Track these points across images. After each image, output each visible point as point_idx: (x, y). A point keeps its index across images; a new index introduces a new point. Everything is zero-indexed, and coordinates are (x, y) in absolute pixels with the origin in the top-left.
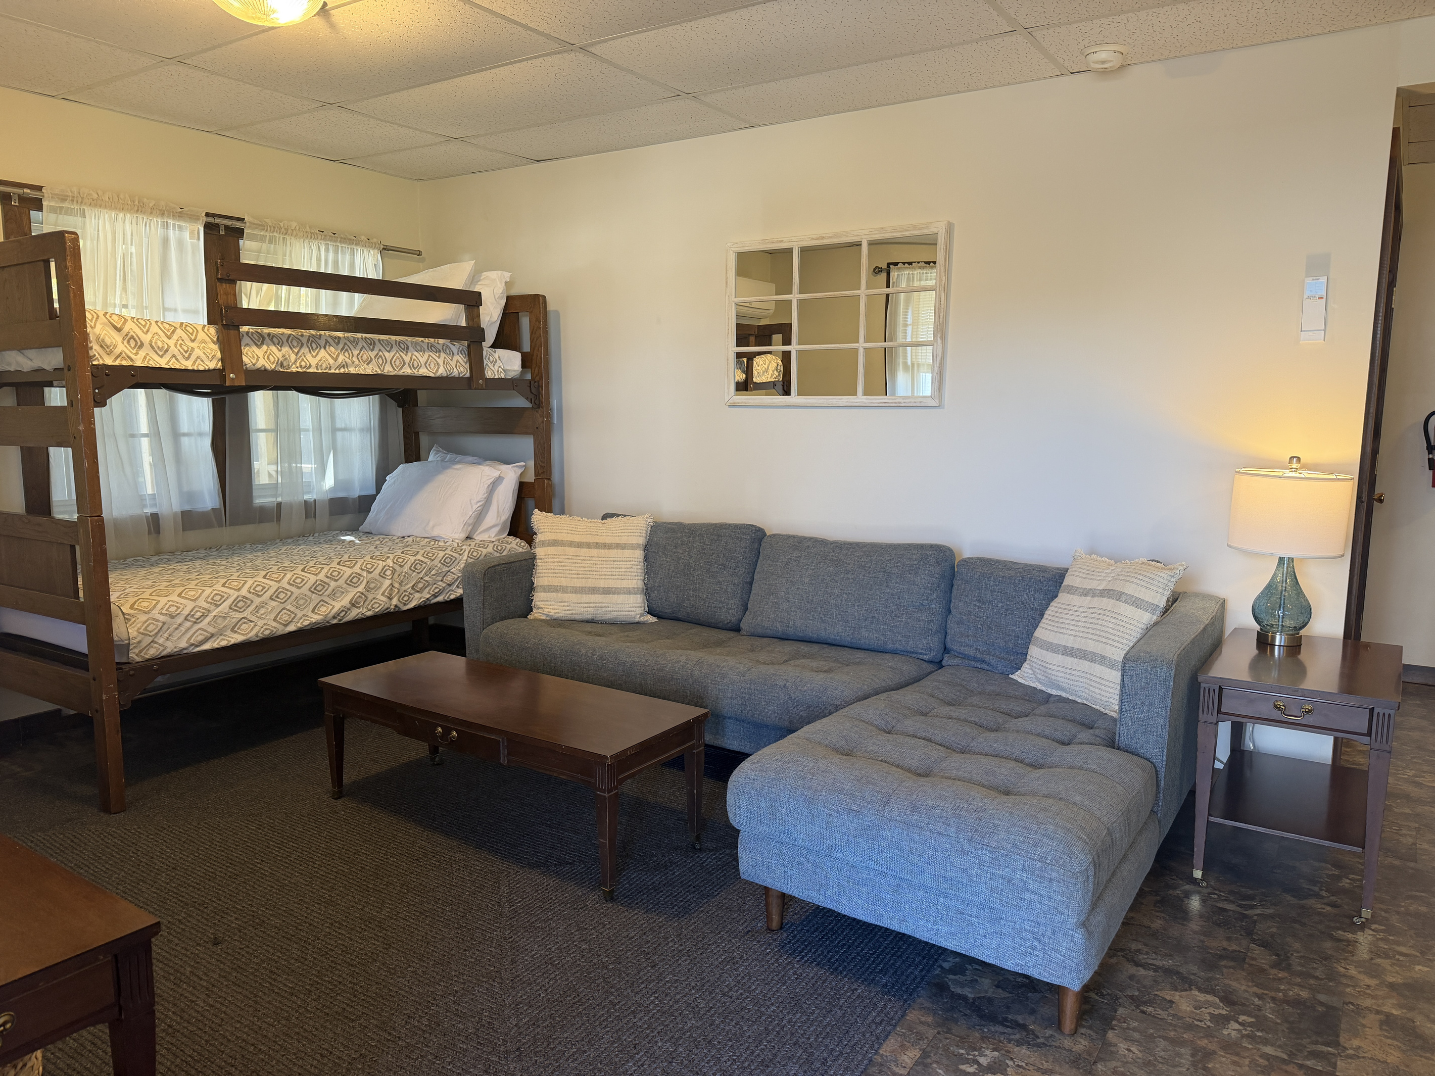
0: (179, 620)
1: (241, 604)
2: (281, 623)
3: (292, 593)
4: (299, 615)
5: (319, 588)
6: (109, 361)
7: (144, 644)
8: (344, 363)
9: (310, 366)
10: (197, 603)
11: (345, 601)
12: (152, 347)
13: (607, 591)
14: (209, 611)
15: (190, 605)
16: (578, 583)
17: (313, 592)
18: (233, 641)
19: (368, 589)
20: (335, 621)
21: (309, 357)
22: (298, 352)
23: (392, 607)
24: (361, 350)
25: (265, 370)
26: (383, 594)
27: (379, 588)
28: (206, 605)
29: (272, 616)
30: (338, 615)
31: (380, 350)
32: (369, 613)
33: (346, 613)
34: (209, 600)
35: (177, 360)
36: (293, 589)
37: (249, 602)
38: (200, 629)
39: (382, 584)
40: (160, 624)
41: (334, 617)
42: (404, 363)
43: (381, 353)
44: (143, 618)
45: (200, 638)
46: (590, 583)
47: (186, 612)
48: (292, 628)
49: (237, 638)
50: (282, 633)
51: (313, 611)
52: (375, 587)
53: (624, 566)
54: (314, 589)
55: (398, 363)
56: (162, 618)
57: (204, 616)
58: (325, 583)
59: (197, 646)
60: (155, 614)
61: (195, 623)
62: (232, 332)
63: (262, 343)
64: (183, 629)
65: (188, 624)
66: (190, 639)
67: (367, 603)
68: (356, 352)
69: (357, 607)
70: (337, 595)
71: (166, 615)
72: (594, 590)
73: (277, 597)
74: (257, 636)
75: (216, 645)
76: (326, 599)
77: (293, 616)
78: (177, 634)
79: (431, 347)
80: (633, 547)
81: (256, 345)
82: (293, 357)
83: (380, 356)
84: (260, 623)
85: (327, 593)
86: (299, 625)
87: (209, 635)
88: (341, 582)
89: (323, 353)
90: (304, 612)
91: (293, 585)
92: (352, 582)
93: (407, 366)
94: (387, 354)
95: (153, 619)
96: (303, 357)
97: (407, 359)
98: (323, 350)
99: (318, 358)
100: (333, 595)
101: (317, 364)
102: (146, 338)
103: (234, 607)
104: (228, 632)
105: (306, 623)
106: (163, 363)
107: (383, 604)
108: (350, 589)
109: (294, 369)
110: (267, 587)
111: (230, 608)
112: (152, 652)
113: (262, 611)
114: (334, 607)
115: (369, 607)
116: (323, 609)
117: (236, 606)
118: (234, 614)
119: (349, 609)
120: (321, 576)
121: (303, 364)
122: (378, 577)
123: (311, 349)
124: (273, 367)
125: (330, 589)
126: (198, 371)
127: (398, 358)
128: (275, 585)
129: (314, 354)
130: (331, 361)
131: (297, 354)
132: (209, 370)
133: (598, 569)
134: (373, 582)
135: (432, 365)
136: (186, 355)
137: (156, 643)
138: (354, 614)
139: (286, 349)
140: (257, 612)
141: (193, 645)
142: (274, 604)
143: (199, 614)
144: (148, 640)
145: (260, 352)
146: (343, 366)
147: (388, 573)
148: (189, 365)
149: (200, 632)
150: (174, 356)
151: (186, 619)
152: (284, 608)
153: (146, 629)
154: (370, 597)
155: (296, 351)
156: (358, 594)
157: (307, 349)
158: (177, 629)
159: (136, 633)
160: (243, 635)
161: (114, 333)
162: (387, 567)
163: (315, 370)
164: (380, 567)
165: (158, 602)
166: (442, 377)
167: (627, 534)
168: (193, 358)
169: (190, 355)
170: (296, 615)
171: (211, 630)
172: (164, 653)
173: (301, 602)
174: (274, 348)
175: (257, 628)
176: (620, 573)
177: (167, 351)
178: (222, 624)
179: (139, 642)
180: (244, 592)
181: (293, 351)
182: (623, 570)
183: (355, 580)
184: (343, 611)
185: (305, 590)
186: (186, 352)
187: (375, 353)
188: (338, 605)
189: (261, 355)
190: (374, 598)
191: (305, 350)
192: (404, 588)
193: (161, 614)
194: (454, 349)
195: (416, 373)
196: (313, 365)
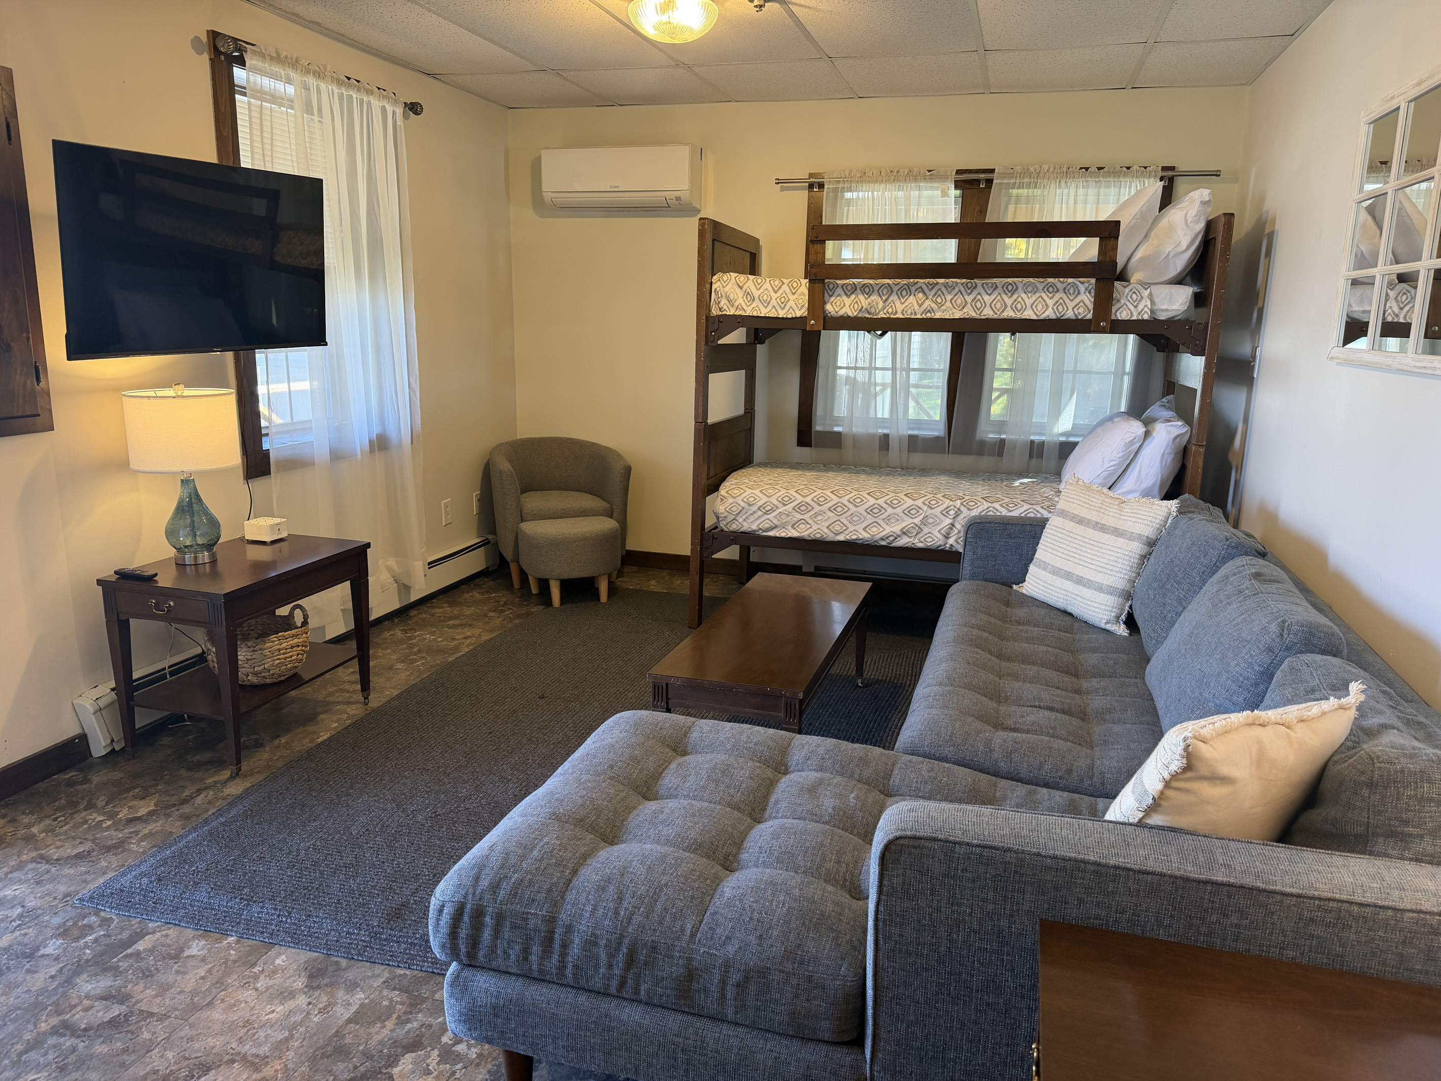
0: (754, 508)
1: (803, 508)
2: (832, 531)
3: (849, 509)
4: (850, 530)
5: (875, 511)
6: (732, 312)
7: (729, 519)
8: (929, 308)
10: (771, 499)
11: (897, 529)
12: (760, 301)
13: (1080, 581)
14: (777, 508)
15: (765, 499)
16: (1058, 563)
17: (869, 513)
18: (790, 535)
19: (924, 522)
20: (884, 543)
21: (898, 303)
22: (886, 300)
23: (948, 546)
24: (956, 295)
25: (849, 317)
26: (939, 531)
27: (938, 524)
28: (776, 502)
29: (827, 524)
30: (887, 538)
31: (979, 294)
32: (920, 545)
33: (896, 538)
34: (780, 499)
35: (776, 310)
36: (851, 506)
37: (810, 508)
38: (768, 519)
39: (942, 521)
40: (740, 508)
41: (882, 539)
42: (1006, 306)
43: (979, 297)
44: (731, 500)
45: (767, 526)
46: (1069, 567)
47: (760, 504)
48: (841, 538)
49: (794, 534)
50: (831, 540)
51: (864, 529)
52: (933, 523)
53: (1107, 557)
54: (870, 511)
55: (998, 305)
56: (742, 504)
57: (772, 510)
58: (882, 507)
59: (764, 531)
60: (739, 500)
61: (765, 513)
62: (817, 285)
63: (852, 293)
64: (756, 516)
65: (760, 513)
66: (759, 524)
67: (920, 535)
68: (949, 297)
69: (908, 536)
70: (892, 521)
71: (745, 502)
72: (1068, 576)
73: (835, 509)
74: (809, 536)
75: (777, 535)
76: (880, 522)
77: (845, 528)
78: (752, 519)
79: (1048, 289)
80: (1131, 537)
81: (846, 294)
82: (881, 304)
83: (979, 300)
84: (815, 527)
85: (882, 517)
86: (848, 537)
87: (773, 525)
88: (899, 511)
89: (912, 299)
90: (856, 528)
91: (852, 503)
92: (908, 512)
93: (1009, 308)
94: (986, 298)
95: (737, 503)
96: (892, 304)
97: (1009, 302)
99: (905, 304)
100: (888, 520)
101: (903, 310)
102: (756, 293)
103: (798, 508)
104: (789, 527)
105: (854, 537)
106: (763, 312)
107: (936, 540)
108: (906, 518)
109: (882, 315)
110: (829, 499)
111: (794, 509)
112: (734, 527)
113: (819, 518)
114: (884, 530)
115: (922, 540)
116: (874, 529)
117: (799, 508)
118: (795, 514)
119: (899, 536)
120: (881, 502)
121: (890, 310)
122: (939, 514)
123: (900, 296)
124: (855, 314)
125: (886, 514)
126: (787, 318)
127: (999, 301)
128: (835, 499)
129: (903, 301)
130: (916, 307)
131: (884, 302)
132: (796, 318)
133: (1082, 553)
134: (932, 518)
135: (1040, 307)
136: (783, 306)
137: (737, 521)
138: (903, 542)
139: (875, 297)
140: (815, 517)
141: (761, 529)
142: (830, 514)
143: (769, 508)
144: (731, 517)
145: (847, 301)
146: (929, 311)
147: (952, 512)
148: (782, 314)
149: (767, 521)
150: (774, 307)
151: (759, 509)
152: (838, 520)
153: (730, 509)
154: (926, 530)
155: (884, 298)
156: (912, 525)
157: (896, 297)
158: (752, 514)
159: (723, 510)
160: (799, 532)
161: (738, 290)
162: (952, 507)
163: (901, 316)
164: (945, 506)
165: (745, 491)
166: (1050, 319)
167: (1134, 519)
168: (787, 308)
169: (785, 305)
170: (848, 528)
171: (776, 522)
172: (742, 530)
173: (855, 519)
174: (861, 297)
175: (811, 530)
176: (1100, 564)
177: (769, 303)
178: (785, 519)
179: (726, 517)
180: (808, 499)
181: (882, 299)
182: (1105, 561)
183: (913, 512)
184: (892, 535)
185: (861, 509)
186: (782, 303)
188: (888, 530)
189: (847, 305)
190: (929, 533)
191: (894, 297)
193: (743, 501)
194: (1082, 288)
195: (1019, 316)
196: (899, 311)
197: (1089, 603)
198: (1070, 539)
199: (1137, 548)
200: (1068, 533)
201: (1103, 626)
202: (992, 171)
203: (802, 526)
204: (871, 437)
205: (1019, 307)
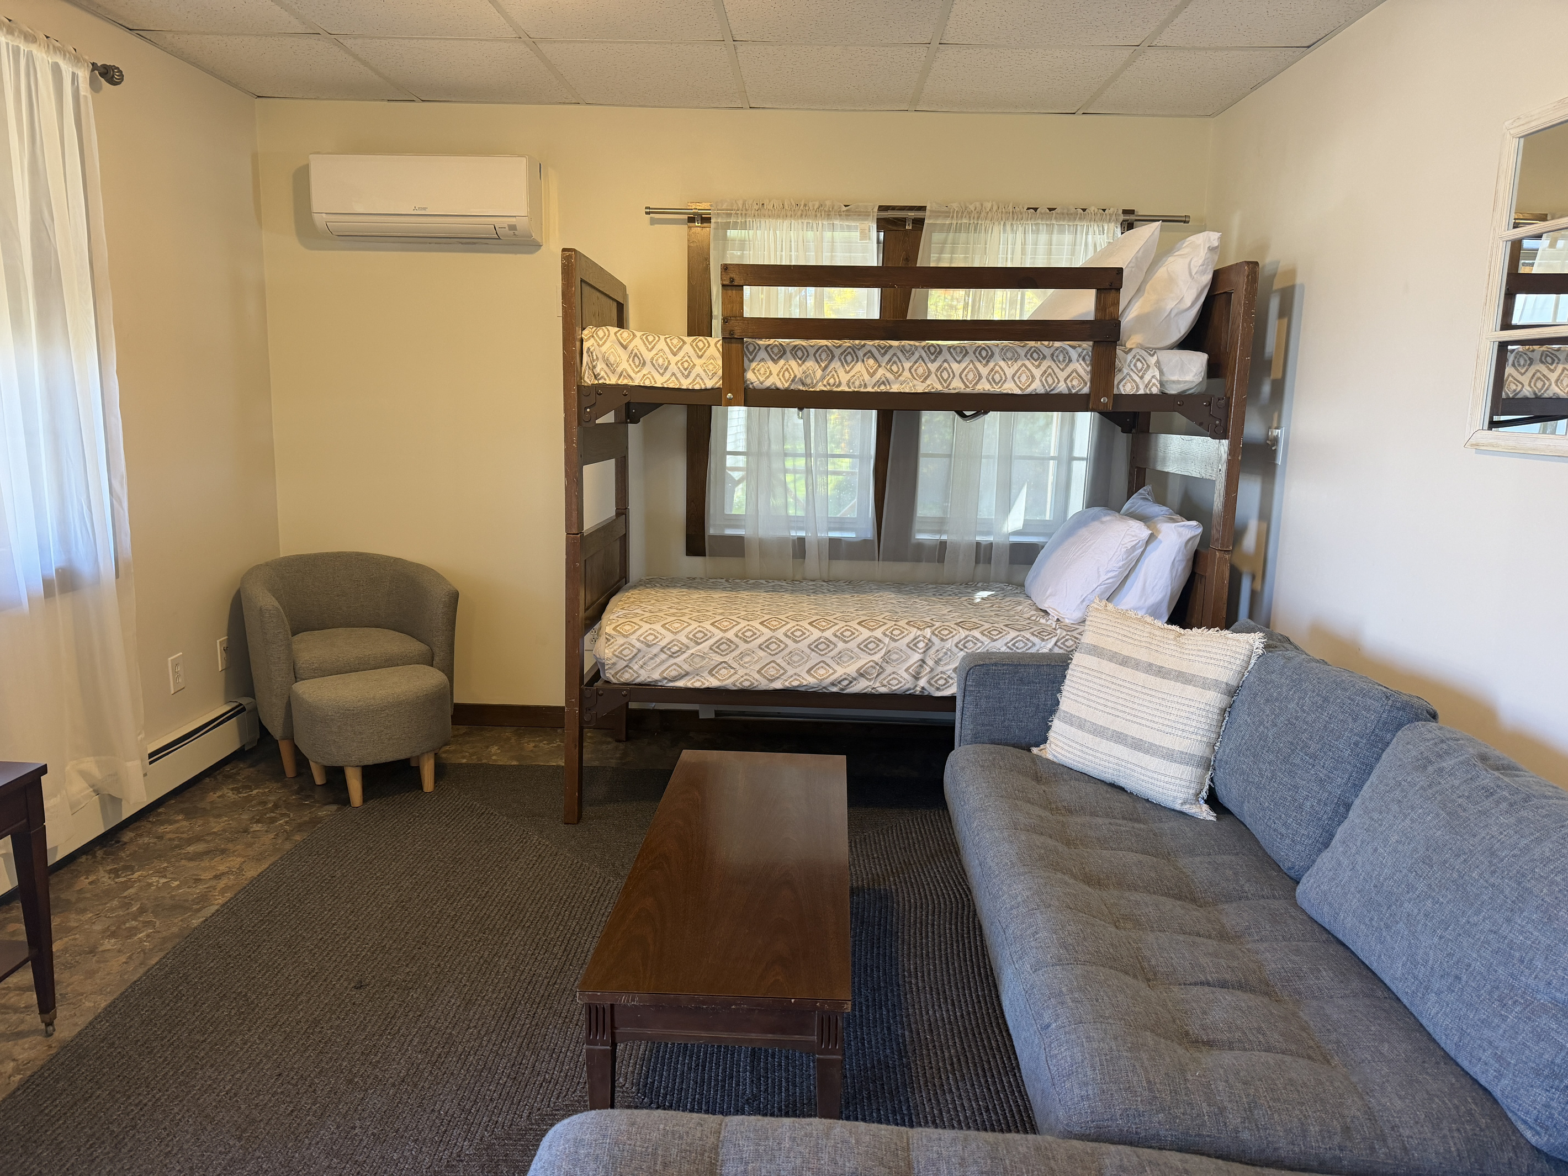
0: (655, 650)
1: (723, 647)
2: (765, 677)
3: (787, 646)
5: (822, 646)
6: (613, 381)
7: (619, 667)
8: (883, 379)
9: (840, 384)
10: (678, 637)
11: (852, 669)
12: (654, 365)
13: (1138, 745)
14: (688, 648)
15: (669, 637)
16: (1102, 720)
17: (813, 650)
18: (707, 685)
19: (886, 659)
20: (835, 689)
21: (841, 372)
22: (826, 367)
23: (918, 689)
24: (916, 362)
25: (778, 389)
26: (906, 670)
27: (904, 661)
28: (685, 641)
29: (757, 667)
30: (839, 682)
31: (945, 361)
32: (883, 690)
33: (851, 682)
34: (691, 636)
35: (677, 378)
36: (789, 642)
37: (733, 646)
38: (675, 664)
39: (908, 657)
40: (635, 651)
41: (833, 684)
42: (980, 377)
43: (946, 365)
44: (621, 640)
45: (674, 673)
46: (1118, 725)
47: (663, 643)
48: (778, 685)
49: (713, 682)
50: (765, 688)
51: (808, 672)
52: (897, 660)
53: (1175, 712)
54: (815, 647)
55: (971, 376)
56: (638, 645)
57: (681, 652)
58: (831, 642)
59: (670, 681)
60: (633, 639)
61: (671, 656)
62: (734, 345)
63: (781, 357)
64: (658, 660)
65: (663, 656)
66: (663, 672)
67: (882, 676)
68: (907, 365)
69: (867, 679)
70: (845, 659)
71: (642, 642)
72: (1119, 738)
73: (767, 647)
74: (735, 685)
75: (689, 685)
76: (829, 661)
77: (782, 671)
78: (652, 664)
79: (1030, 354)
80: (1205, 684)
81: (773, 359)
82: (819, 373)
83: (945, 369)
84: (741, 672)
85: (831, 654)
86: (787, 684)
87: (683, 673)
88: (853, 645)
89: (859, 367)
90: (797, 671)
91: (790, 637)
92: (865, 647)
93: (984, 380)
94: (955, 366)
95: (630, 644)
96: (833, 372)
97: (984, 371)
98: (860, 363)
99: (852, 373)
100: (839, 658)
101: (849, 381)
102: (648, 356)
103: (717, 648)
104: (706, 674)
105: (796, 683)
106: (659, 382)
107: (904, 682)
108: (862, 655)
109: (820, 387)
110: (758, 633)
111: (711, 649)
112: (626, 677)
113: (747, 659)
114: (835, 671)
115: (885, 682)
116: (822, 671)
117: (718, 647)
118: (713, 655)
119: (855, 679)
120: (828, 634)
121: (832, 381)
122: (904, 648)
123: (844, 362)
124: (786, 385)
125: (836, 651)
126: (693, 390)
127: (971, 370)
128: (767, 633)
129: (848, 369)
130: (867, 377)
131: (824, 370)
132: (706, 390)
133: (1135, 706)
134: (897, 653)
135: (1024, 378)
136: (686, 373)
137: (631, 668)
138: (860, 686)
139: (811, 364)
140: (741, 659)
141: (665, 678)
142: (762, 653)
143: (676, 648)
144: (622, 664)
145: (775, 368)
146: (883, 383)
147: (921, 645)
148: (685, 384)
149: (674, 667)
150: (673, 374)
151: (662, 650)
152: (773, 661)
153: (620, 652)
154: (889, 669)
155: (823, 365)
156: (871, 664)
157: (839, 364)
158: (652, 659)
159: (611, 654)
160: (719, 680)
161: (620, 350)
162: (921, 638)
163: (847, 389)
164: (912, 636)
165: (641, 627)
166: (1037, 394)
167: (1203, 660)
168: (693, 376)
169: (690, 372)
170: (786, 672)
171: (686, 667)
172: (638, 681)
173: (796, 658)
174: (793, 363)
175: (737, 676)
176: (1166, 722)
177: (666, 369)
178: (698, 663)
179: (614, 664)
180: (730, 635)
181: (820, 366)
182: (1172, 718)
183: (871, 646)
184: (845, 679)
185: (803, 645)
186: (686, 369)
187: (936, 364)
188: (840, 672)
189: (775, 372)
190: (894, 673)
191: (836, 364)
192: (940, 669)
193: (638, 640)
194: (1074, 354)
195: (996, 389)
196: (844, 382)
197: (1155, 776)
198: (1113, 686)
199: (1215, 699)
200: (1109, 679)
201: (1178, 807)
202: (923, 208)
203: (723, 672)
204: (782, 542)
205: (997, 377)
